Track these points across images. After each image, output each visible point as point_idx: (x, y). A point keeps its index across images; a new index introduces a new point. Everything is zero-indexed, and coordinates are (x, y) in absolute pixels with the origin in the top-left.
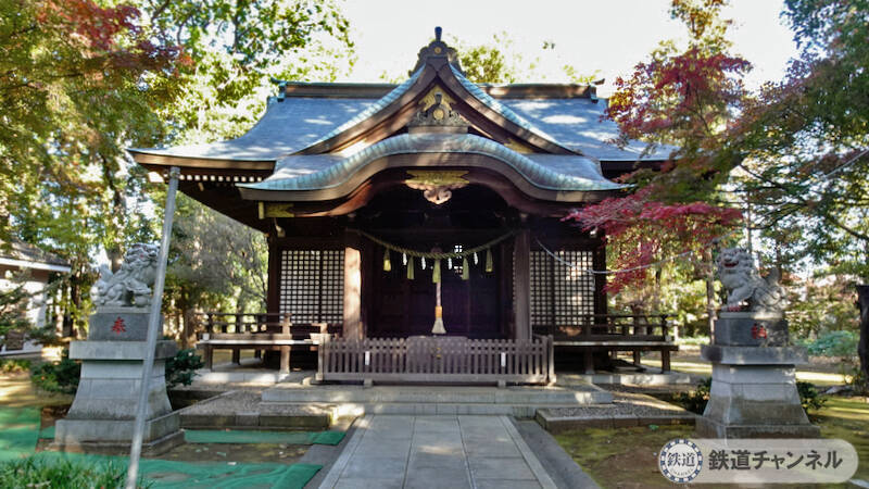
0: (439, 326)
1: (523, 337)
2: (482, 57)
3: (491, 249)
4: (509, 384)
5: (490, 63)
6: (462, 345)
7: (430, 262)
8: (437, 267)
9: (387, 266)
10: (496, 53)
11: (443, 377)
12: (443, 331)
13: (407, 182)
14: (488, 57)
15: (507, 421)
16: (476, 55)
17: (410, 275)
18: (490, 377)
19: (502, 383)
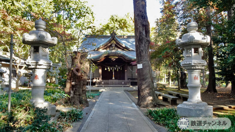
0: (113, 78)
1: (126, 80)
2: (123, 21)
3: (122, 67)
4: (124, 87)
5: (124, 22)
6: (117, 81)
7: (112, 69)
8: (113, 69)
9: (106, 69)
10: (126, 20)
11: (114, 85)
12: (114, 79)
13: (109, 57)
14: (124, 21)
15: (123, 91)
16: (121, 20)
17: (109, 71)
18: (121, 86)
19: (123, 86)
